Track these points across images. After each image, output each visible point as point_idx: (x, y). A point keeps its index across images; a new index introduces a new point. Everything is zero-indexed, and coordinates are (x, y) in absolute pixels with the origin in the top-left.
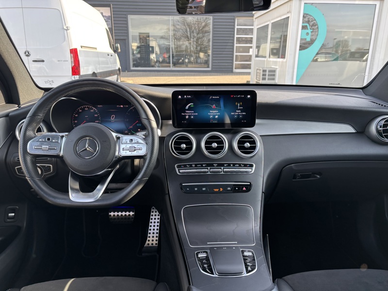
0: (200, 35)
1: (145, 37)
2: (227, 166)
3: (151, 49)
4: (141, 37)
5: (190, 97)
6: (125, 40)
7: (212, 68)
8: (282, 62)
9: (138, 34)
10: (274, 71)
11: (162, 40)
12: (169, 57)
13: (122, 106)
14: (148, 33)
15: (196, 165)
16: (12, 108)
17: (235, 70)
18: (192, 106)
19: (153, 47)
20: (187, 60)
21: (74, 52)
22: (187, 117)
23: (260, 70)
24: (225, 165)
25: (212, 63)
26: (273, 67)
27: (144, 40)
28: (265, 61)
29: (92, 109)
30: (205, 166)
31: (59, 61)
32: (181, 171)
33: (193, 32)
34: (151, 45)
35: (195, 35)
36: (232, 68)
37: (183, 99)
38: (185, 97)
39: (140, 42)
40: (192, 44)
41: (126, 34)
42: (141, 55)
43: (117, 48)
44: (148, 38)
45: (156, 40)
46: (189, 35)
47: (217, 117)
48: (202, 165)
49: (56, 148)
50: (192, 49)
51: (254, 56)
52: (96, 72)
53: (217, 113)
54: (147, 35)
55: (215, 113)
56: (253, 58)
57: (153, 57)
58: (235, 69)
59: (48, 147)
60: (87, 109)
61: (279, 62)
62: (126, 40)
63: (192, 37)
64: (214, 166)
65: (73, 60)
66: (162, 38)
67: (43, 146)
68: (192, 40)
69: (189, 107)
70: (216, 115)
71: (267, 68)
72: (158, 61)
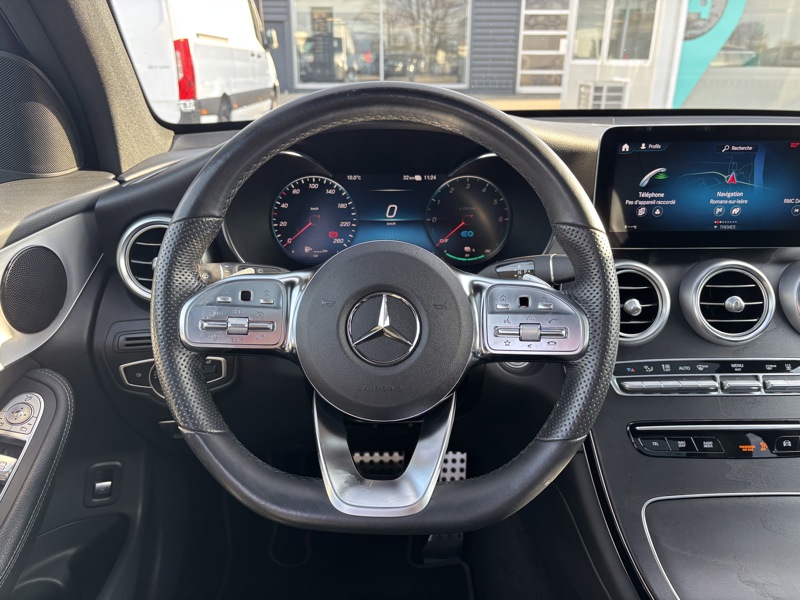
0: (440, 12)
1: (324, 16)
2: (773, 371)
3: (335, 44)
4: (316, 16)
5: (658, 146)
6: (281, 22)
7: (471, 83)
8: (642, 68)
9: (308, 10)
10: (620, 89)
11: (358, 22)
12: (377, 60)
13: (418, 178)
14: (330, 8)
15: (675, 367)
16: (102, 184)
17: (521, 89)
18: (661, 177)
19: (339, 40)
20: (411, 68)
21: (182, 47)
22: (641, 212)
23: (588, 87)
24: (769, 367)
25: (472, 72)
26: (616, 79)
27: (322, 22)
28: (595, 66)
29: (331, 186)
30: (705, 371)
31: (150, 67)
32: (628, 385)
33: (424, 6)
34: (336, 35)
35: (429, 12)
36: (514, 84)
37: (635, 154)
38: (643, 147)
39: (313, 29)
40: (421, 32)
41: (284, 10)
42: (315, 58)
43: (270, 40)
44: (329, 20)
45: (346, 24)
46: (415, 13)
47: (736, 211)
48: (693, 365)
49: (270, 326)
50: (421, 43)
51: (571, 55)
52: (229, 93)
53: (740, 198)
54: (328, 11)
55: (732, 198)
56: (568, 62)
57: (340, 60)
58: (522, 84)
59: (245, 322)
60: (315, 186)
61: (634, 68)
62: (286, 24)
63: (422, 16)
64: (733, 371)
65: (180, 65)
66: (357, 18)
67: (232, 321)
68: (421, 22)
69: (652, 179)
70: (736, 205)
71: (605, 82)
72: (351, 70)
